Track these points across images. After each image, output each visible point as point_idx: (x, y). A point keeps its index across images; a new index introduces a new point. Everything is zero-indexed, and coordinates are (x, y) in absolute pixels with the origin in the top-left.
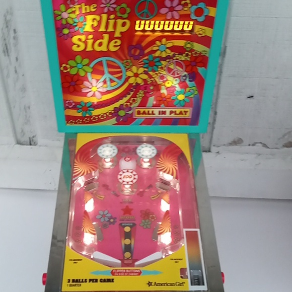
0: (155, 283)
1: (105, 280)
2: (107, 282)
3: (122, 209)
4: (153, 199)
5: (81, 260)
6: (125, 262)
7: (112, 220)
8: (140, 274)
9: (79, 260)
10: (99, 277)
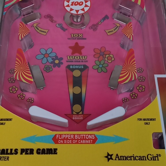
0: (117, 155)
1: (44, 150)
2: (47, 154)
3: (70, 47)
4: (109, 34)
5: (10, 120)
6: (73, 118)
7: (57, 62)
8: (94, 141)
9: (7, 120)
10: (35, 147)
